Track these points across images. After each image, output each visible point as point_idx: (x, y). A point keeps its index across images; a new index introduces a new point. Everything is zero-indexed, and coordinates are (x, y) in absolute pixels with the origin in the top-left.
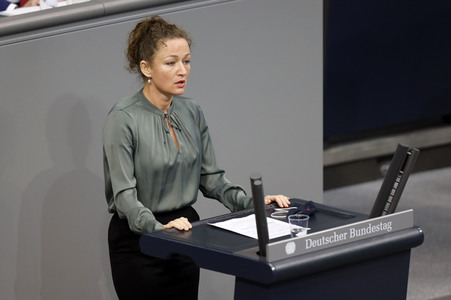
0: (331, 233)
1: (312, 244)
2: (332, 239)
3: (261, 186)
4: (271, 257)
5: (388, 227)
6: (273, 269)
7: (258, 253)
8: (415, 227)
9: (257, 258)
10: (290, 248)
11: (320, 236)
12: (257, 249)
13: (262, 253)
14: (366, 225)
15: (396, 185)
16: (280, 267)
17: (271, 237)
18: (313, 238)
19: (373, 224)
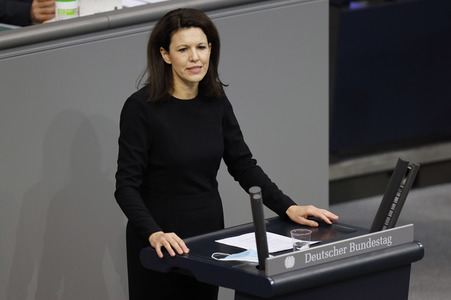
0: (331, 248)
1: (312, 258)
2: (332, 253)
4: (270, 271)
5: (388, 241)
6: (272, 283)
7: (257, 267)
8: (415, 242)
9: (256, 272)
10: (290, 262)
11: (319, 251)
13: (262, 265)
14: (366, 240)
15: (396, 199)
16: (278, 281)
18: (312, 252)
19: (373, 238)
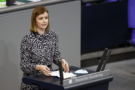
0: (84, 77)
1: (77, 80)
2: (84, 79)
3: (61, 62)
4: (64, 84)
5: (102, 75)
6: (65, 88)
7: (60, 83)
8: (110, 75)
9: (60, 85)
10: (70, 82)
11: (80, 78)
12: (60, 82)
13: (61, 83)
14: (95, 75)
16: (67, 88)
17: (64, 78)
18: (78, 78)
19: (97, 74)
